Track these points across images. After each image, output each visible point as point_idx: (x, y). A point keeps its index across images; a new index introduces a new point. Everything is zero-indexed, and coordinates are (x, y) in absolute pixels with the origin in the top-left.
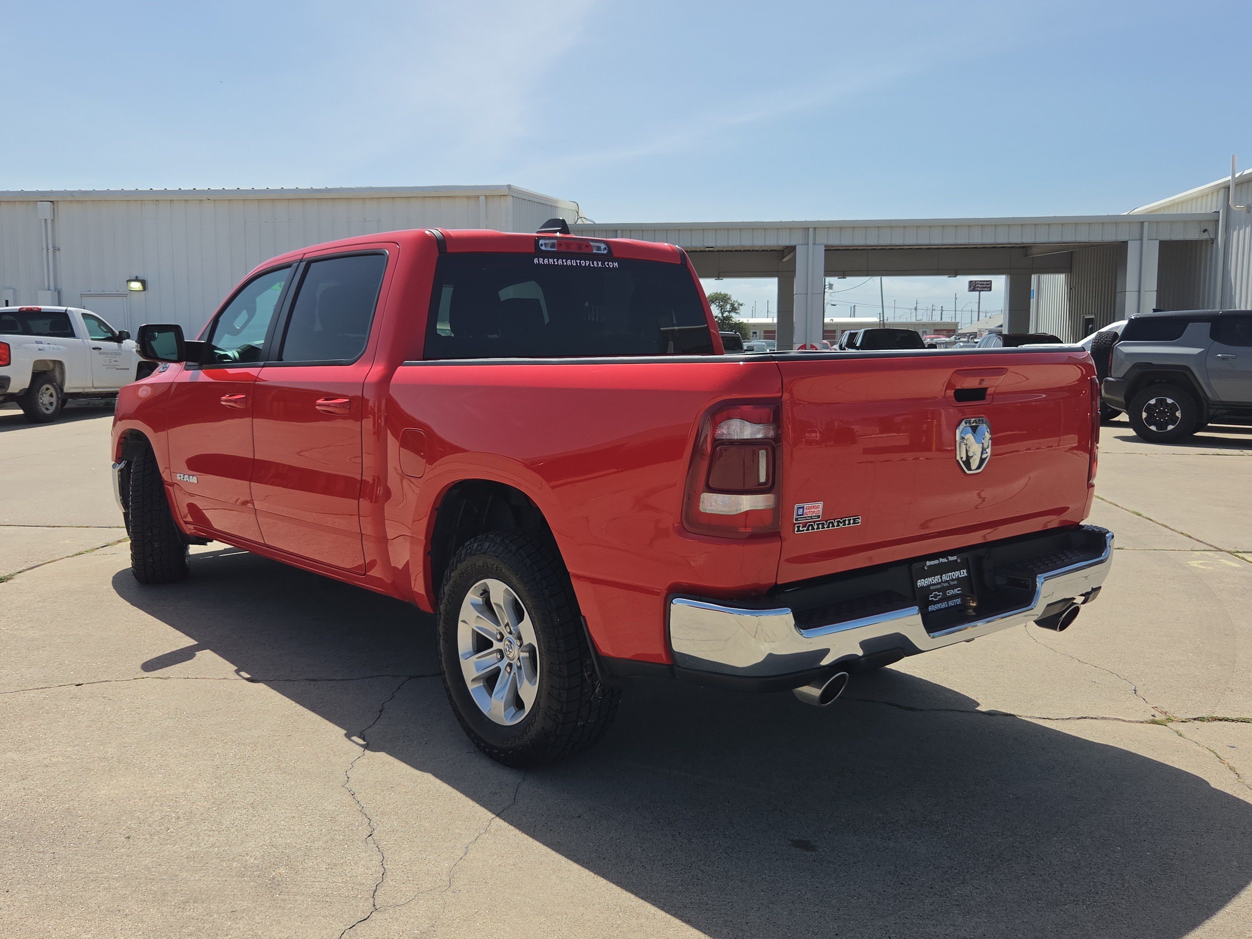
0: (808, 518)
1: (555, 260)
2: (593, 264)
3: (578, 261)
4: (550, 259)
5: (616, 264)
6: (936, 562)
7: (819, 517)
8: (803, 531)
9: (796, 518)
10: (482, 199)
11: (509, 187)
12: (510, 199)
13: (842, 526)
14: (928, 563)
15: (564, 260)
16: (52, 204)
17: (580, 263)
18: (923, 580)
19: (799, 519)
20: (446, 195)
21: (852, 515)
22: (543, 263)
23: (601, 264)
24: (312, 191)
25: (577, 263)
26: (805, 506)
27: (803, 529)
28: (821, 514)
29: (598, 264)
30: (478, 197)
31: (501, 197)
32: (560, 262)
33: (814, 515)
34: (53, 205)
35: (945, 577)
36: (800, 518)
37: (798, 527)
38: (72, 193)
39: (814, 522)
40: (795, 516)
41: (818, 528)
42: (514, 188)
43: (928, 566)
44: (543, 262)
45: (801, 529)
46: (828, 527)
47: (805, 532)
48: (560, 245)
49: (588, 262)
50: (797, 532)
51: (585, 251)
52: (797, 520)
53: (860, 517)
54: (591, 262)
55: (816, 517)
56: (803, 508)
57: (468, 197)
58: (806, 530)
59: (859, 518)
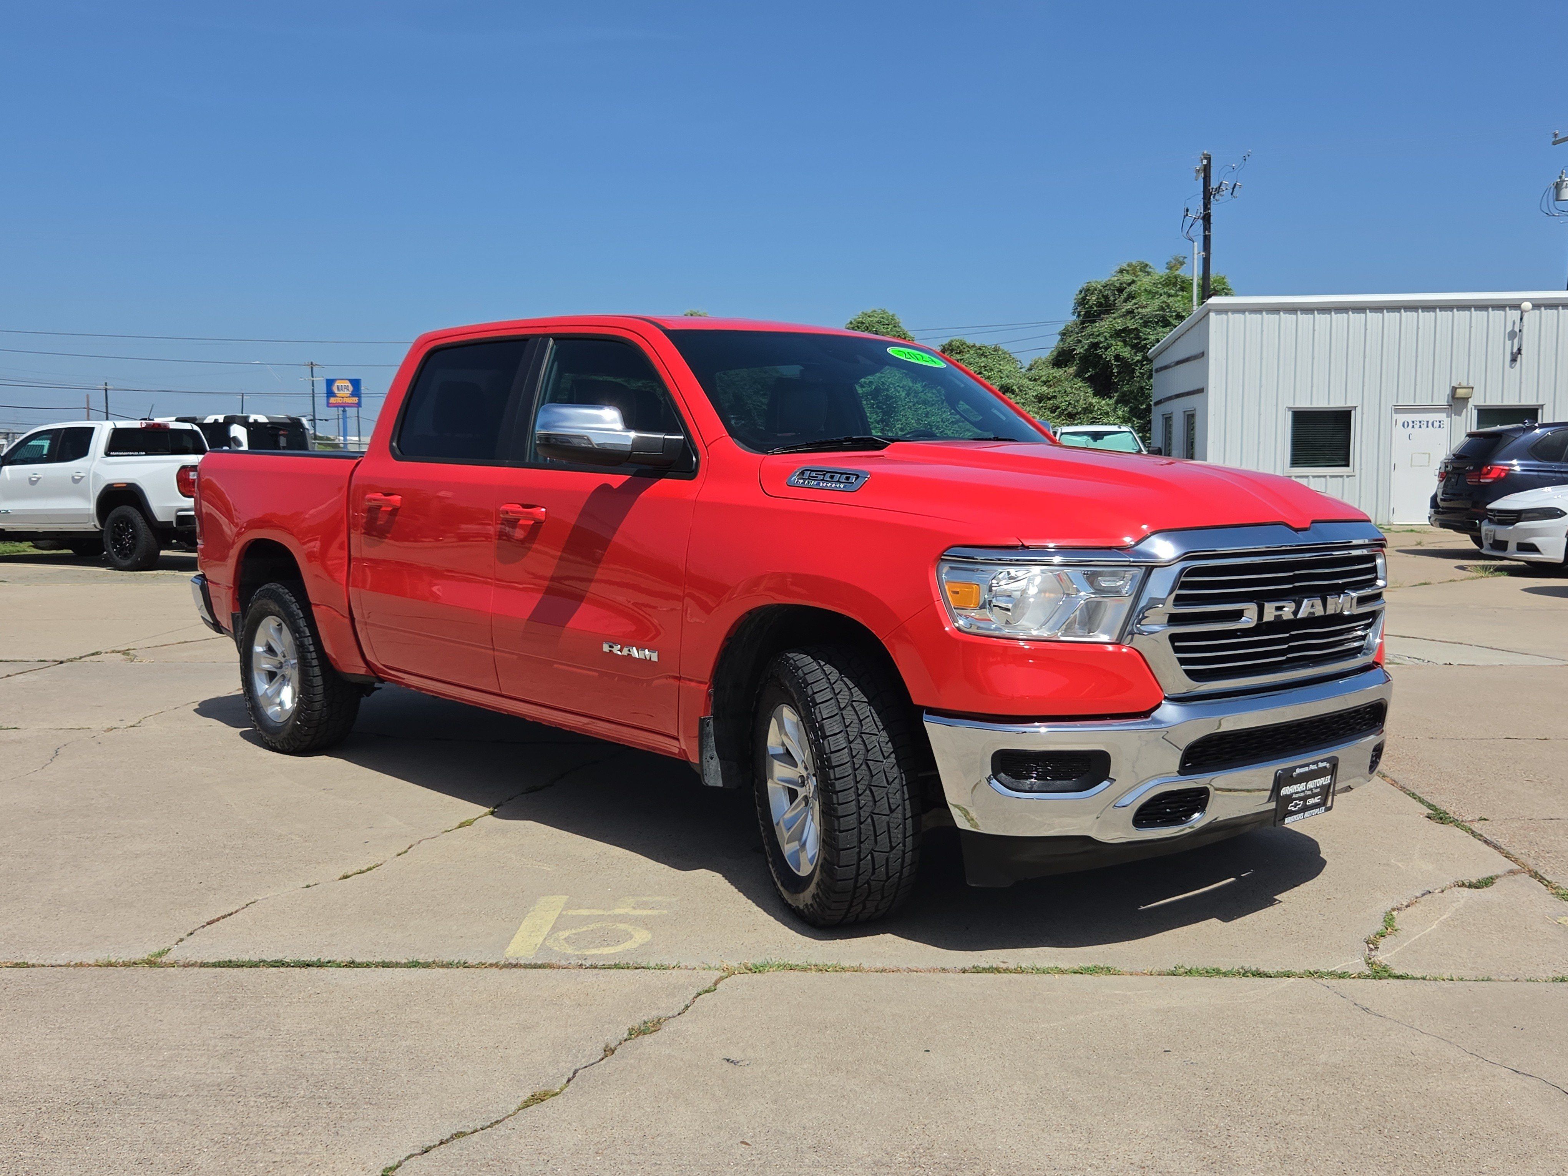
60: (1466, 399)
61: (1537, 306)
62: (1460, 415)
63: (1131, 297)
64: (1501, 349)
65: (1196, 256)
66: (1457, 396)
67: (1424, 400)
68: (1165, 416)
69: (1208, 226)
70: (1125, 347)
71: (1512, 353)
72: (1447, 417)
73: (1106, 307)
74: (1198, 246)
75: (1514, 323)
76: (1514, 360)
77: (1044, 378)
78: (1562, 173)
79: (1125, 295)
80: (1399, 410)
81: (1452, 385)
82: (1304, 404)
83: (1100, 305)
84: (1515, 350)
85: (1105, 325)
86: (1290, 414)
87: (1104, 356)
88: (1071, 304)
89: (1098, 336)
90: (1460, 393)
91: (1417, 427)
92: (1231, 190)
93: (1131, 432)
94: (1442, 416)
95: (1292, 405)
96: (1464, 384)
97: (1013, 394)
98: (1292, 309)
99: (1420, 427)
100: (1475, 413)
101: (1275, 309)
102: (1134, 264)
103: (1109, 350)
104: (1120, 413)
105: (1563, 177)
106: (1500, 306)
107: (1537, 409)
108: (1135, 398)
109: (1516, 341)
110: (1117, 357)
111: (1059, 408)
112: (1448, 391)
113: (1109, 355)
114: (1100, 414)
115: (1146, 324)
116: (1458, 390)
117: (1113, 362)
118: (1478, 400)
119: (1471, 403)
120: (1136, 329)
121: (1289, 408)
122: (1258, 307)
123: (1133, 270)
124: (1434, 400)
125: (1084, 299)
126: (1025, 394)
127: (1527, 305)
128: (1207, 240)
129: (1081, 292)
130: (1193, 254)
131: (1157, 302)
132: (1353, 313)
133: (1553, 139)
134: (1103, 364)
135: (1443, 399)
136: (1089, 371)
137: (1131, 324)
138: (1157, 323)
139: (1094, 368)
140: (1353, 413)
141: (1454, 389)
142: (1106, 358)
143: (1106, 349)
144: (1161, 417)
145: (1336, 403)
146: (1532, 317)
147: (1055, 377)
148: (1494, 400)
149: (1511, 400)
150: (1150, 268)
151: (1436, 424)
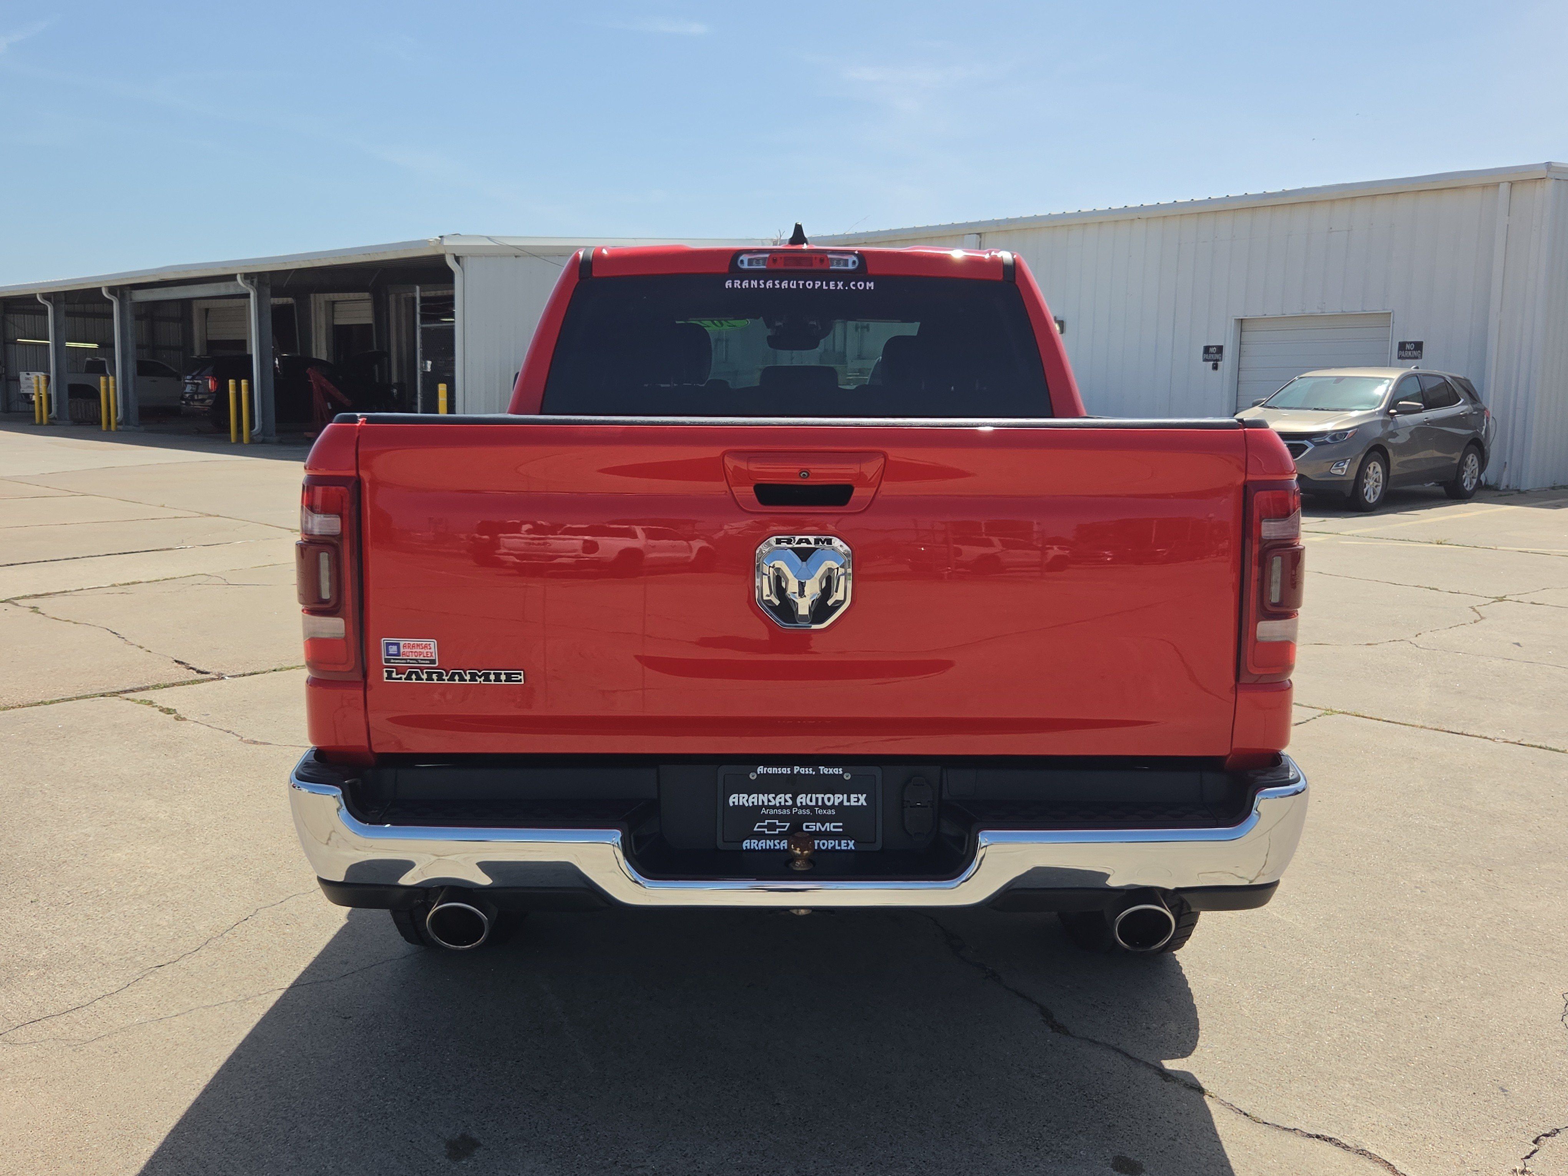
0: (411, 662)
1: (761, 282)
2: (828, 285)
3: (801, 283)
4: (752, 282)
5: (871, 285)
6: (786, 771)
7: (433, 662)
8: (400, 679)
9: (385, 659)
10: (1504, 188)
11: (1548, 164)
12: (1550, 185)
13: (482, 682)
14: (761, 769)
15: (776, 282)
16: (978, 236)
17: (804, 285)
18: (746, 796)
19: (392, 661)
20: (1448, 187)
21: (504, 668)
22: (739, 287)
23: (842, 285)
24: (1266, 195)
25: (798, 285)
26: (402, 643)
27: (399, 676)
28: (435, 657)
29: (836, 285)
30: (1497, 185)
31: (1536, 182)
32: (769, 284)
33: (422, 657)
34: (981, 237)
35: (802, 799)
36: (394, 659)
37: (390, 673)
38: (997, 223)
39: (422, 669)
40: (384, 656)
41: (430, 678)
42: (1556, 165)
43: (760, 775)
44: (741, 285)
45: (394, 675)
46: (452, 678)
47: (403, 681)
48: (775, 261)
49: (820, 283)
50: (387, 679)
51: (817, 266)
52: (387, 661)
53: (522, 672)
54: (824, 283)
55: (427, 662)
56: (398, 645)
57: (1484, 187)
58: (405, 679)
59: (520, 674)
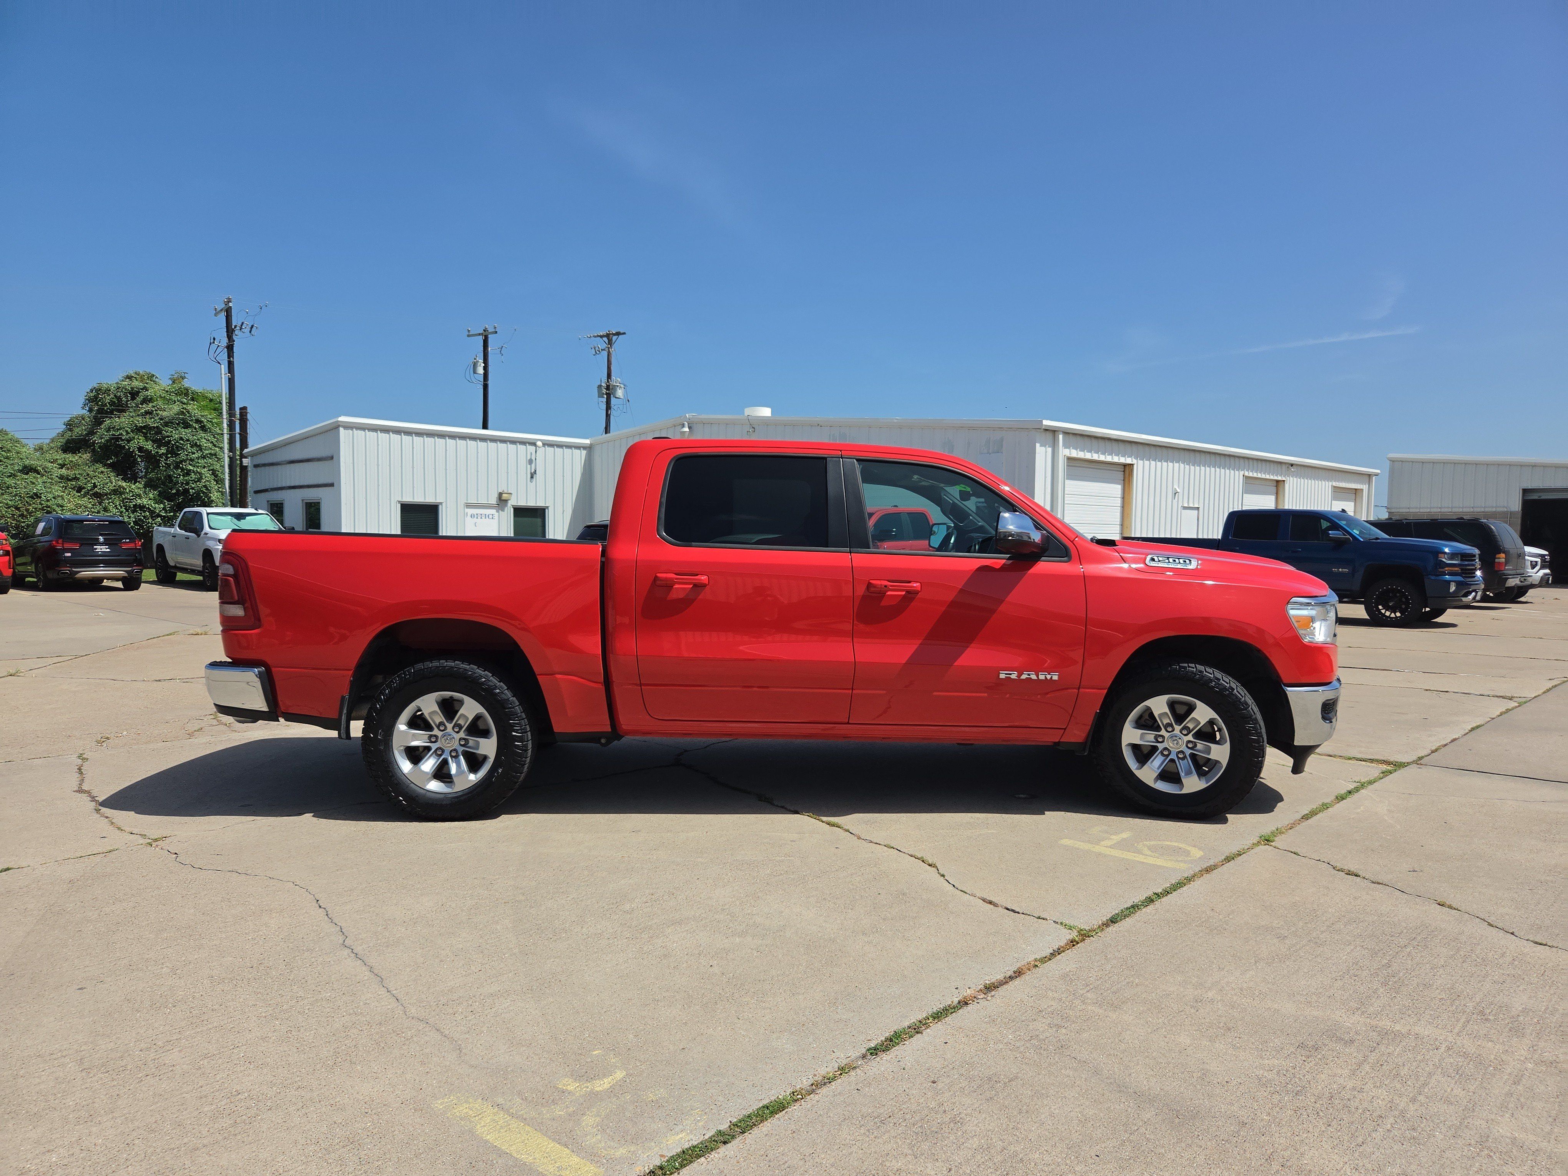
60: (506, 501)
61: (546, 444)
62: (503, 510)
63: (146, 401)
64: (524, 471)
65: (223, 376)
66: (503, 498)
67: (483, 501)
68: (270, 502)
69: (231, 354)
70: (147, 441)
71: (531, 473)
72: (497, 512)
73: (119, 407)
74: (224, 368)
75: (531, 454)
76: (532, 477)
77: (60, 462)
78: (476, 356)
79: (139, 399)
80: (469, 506)
81: (500, 491)
82: (408, 499)
83: (112, 403)
84: (533, 471)
85: (123, 421)
86: (399, 506)
87: (127, 447)
88: (82, 400)
89: (120, 429)
90: (505, 496)
91: (479, 517)
92: (249, 329)
93: (267, 514)
94: (493, 511)
95: (400, 500)
96: (506, 491)
97: (39, 474)
98: (398, 431)
99: (481, 518)
100: (512, 510)
101: (386, 430)
102: (141, 372)
103: (132, 442)
104: (151, 496)
105: (478, 359)
106: (523, 442)
107: (545, 509)
108: (164, 483)
109: (533, 465)
110: (140, 449)
111: (84, 488)
112: (496, 495)
113: (133, 446)
114: (132, 496)
115: (166, 424)
116: (504, 495)
117: (137, 452)
118: (513, 502)
119: (510, 503)
120: (157, 427)
121: (399, 502)
122: (374, 427)
123: (141, 378)
124: (489, 500)
125: (96, 397)
126: (51, 475)
127: (539, 444)
128: (231, 365)
129: (92, 391)
130: (221, 374)
131: (176, 408)
132: (438, 438)
133: (468, 333)
134: (125, 454)
135: (493, 500)
136: (112, 459)
137: (151, 422)
138: (178, 424)
139: (116, 456)
140: (440, 506)
141: (500, 494)
142: (130, 448)
143: (129, 441)
144: (266, 502)
145: (430, 499)
146: (541, 451)
147: (72, 461)
148: (522, 503)
149: (531, 503)
150: (156, 377)
151: (491, 516)
